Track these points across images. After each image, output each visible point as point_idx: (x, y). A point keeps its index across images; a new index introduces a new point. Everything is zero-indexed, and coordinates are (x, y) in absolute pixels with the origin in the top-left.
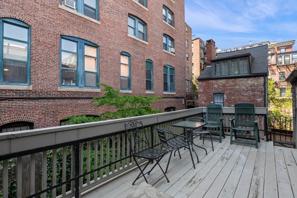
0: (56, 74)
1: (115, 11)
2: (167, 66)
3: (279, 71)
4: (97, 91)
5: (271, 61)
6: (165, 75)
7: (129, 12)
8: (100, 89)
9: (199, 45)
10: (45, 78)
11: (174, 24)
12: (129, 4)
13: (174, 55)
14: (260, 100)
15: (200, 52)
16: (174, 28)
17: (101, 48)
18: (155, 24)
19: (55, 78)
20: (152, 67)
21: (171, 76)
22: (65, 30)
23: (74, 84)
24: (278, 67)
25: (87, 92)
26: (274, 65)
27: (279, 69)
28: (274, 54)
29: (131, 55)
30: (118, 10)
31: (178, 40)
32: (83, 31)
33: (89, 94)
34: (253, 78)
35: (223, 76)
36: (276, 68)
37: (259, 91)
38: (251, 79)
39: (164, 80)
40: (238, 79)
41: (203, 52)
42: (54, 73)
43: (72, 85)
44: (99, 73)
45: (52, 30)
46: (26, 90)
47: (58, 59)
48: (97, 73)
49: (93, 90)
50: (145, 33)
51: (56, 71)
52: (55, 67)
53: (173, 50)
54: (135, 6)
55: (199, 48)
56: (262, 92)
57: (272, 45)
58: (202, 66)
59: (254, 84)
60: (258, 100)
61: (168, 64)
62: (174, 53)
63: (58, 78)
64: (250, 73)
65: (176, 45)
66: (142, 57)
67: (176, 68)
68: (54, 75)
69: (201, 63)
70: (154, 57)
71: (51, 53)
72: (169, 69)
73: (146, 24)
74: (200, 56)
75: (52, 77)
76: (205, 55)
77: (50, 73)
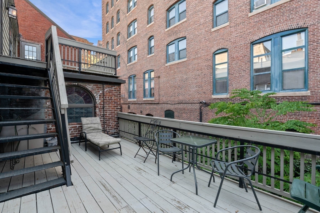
0: (246, 81)
4: (302, 94)
8: (309, 91)
10: (238, 87)
17: (311, 29)
19: (246, 85)
22: (255, 35)
23: (269, 89)
25: (283, 97)
32: (277, 22)
33: (287, 98)
42: (245, 82)
43: (266, 90)
44: (308, 67)
45: (243, 43)
46: (225, 98)
47: (248, 67)
48: (305, 67)
49: (295, 94)
51: (247, 79)
52: (246, 76)
63: (248, 85)
68: (245, 83)
71: (242, 64)
75: (244, 85)
77: (242, 82)
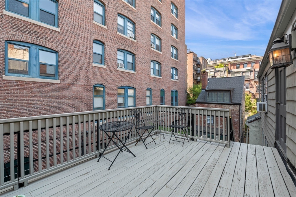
1: (144, 61)
2: (173, 91)
3: (256, 85)
5: (250, 77)
6: (172, 97)
7: (152, 59)
9: (192, 58)
11: (178, 57)
12: (151, 54)
13: (178, 81)
14: (237, 120)
15: (193, 64)
16: (178, 61)
17: (136, 89)
18: (166, 62)
20: (164, 94)
21: (176, 97)
22: (120, 83)
24: (255, 81)
26: (252, 80)
27: (256, 84)
28: (253, 71)
29: (152, 89)
30: (146, 60)
31: (180, 69)
32: (128, 81)
34: (233, 106)
35: (214, 102)
36: (254, 82)
37: (236, 114)
38: (231, 106)
39: (171, 101)
40: (223, 105)
41: (195, 64)
45: (114, 85)
50: (159, 70)
53: (177, 78)
54: (155, 53)
55: (192, 61)
56: (238, 115)
57: (253, 59)
58: (195, 76)
59: (233, 109)
60: (235, 120)
61: (174, 89)
62: (178, 80)
64: (231, 102)
65: (179, 73)
66: (159, 89)
67: (179, 91)
69: (194, 74)
70: (166, 86)
72: (174, 92)
73: (161, 64)
74: (194, 68)
76: (197, 66)
